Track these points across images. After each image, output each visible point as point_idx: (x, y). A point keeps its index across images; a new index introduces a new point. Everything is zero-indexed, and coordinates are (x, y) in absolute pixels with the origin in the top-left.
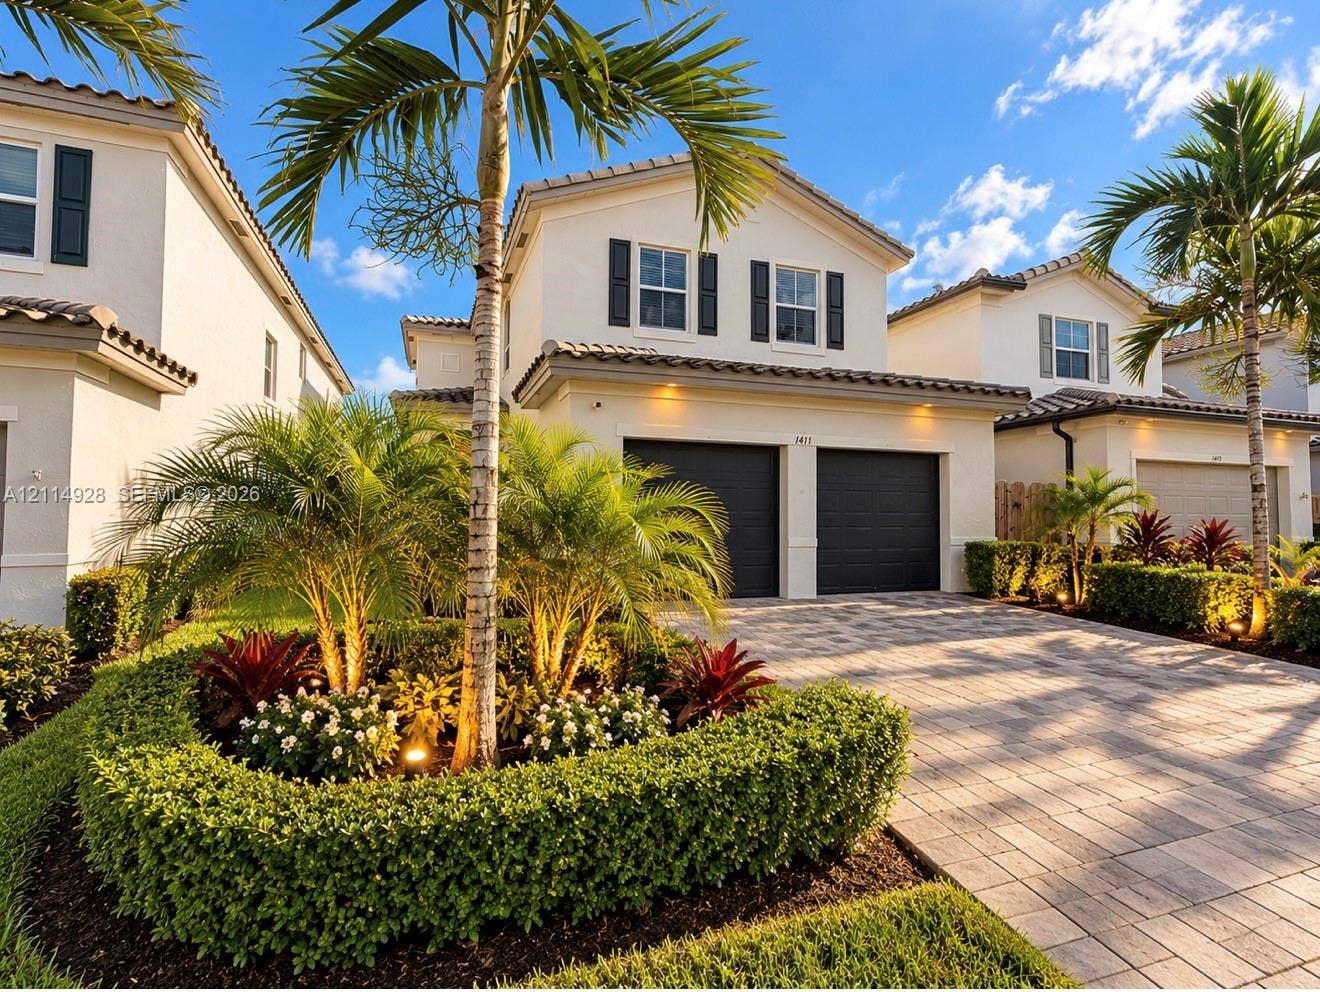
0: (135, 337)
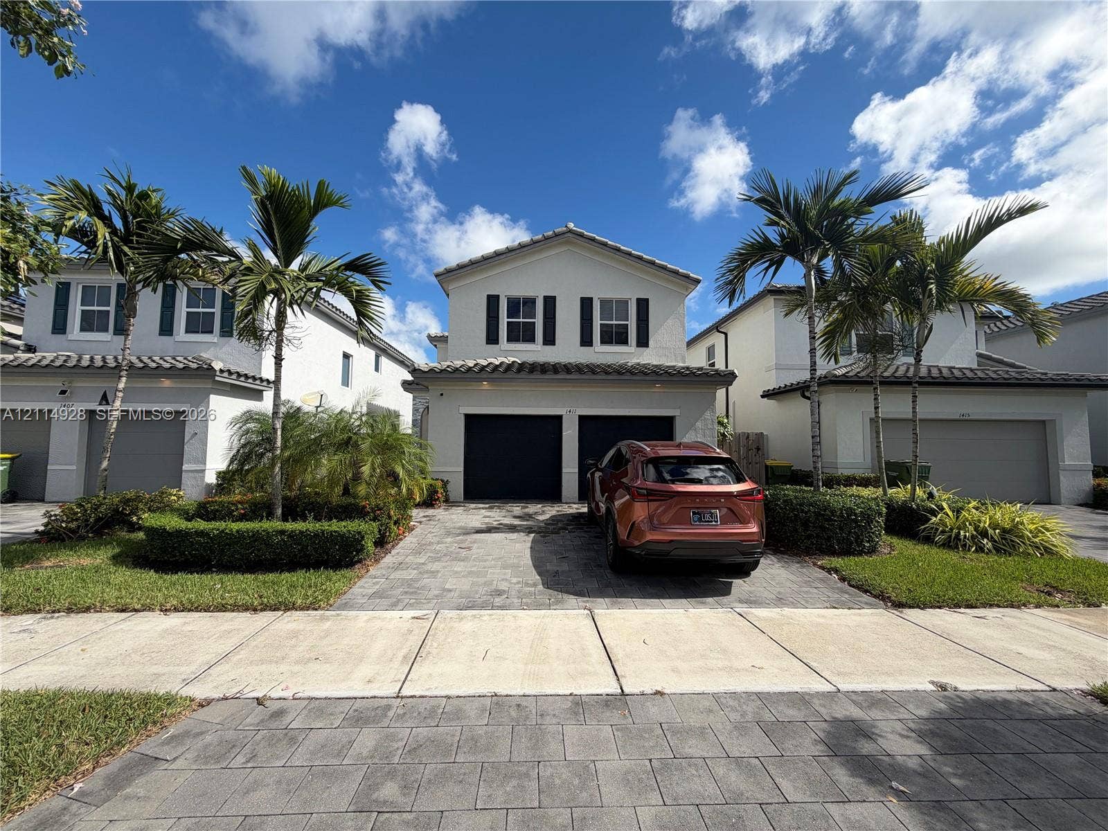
0: (243, 373)
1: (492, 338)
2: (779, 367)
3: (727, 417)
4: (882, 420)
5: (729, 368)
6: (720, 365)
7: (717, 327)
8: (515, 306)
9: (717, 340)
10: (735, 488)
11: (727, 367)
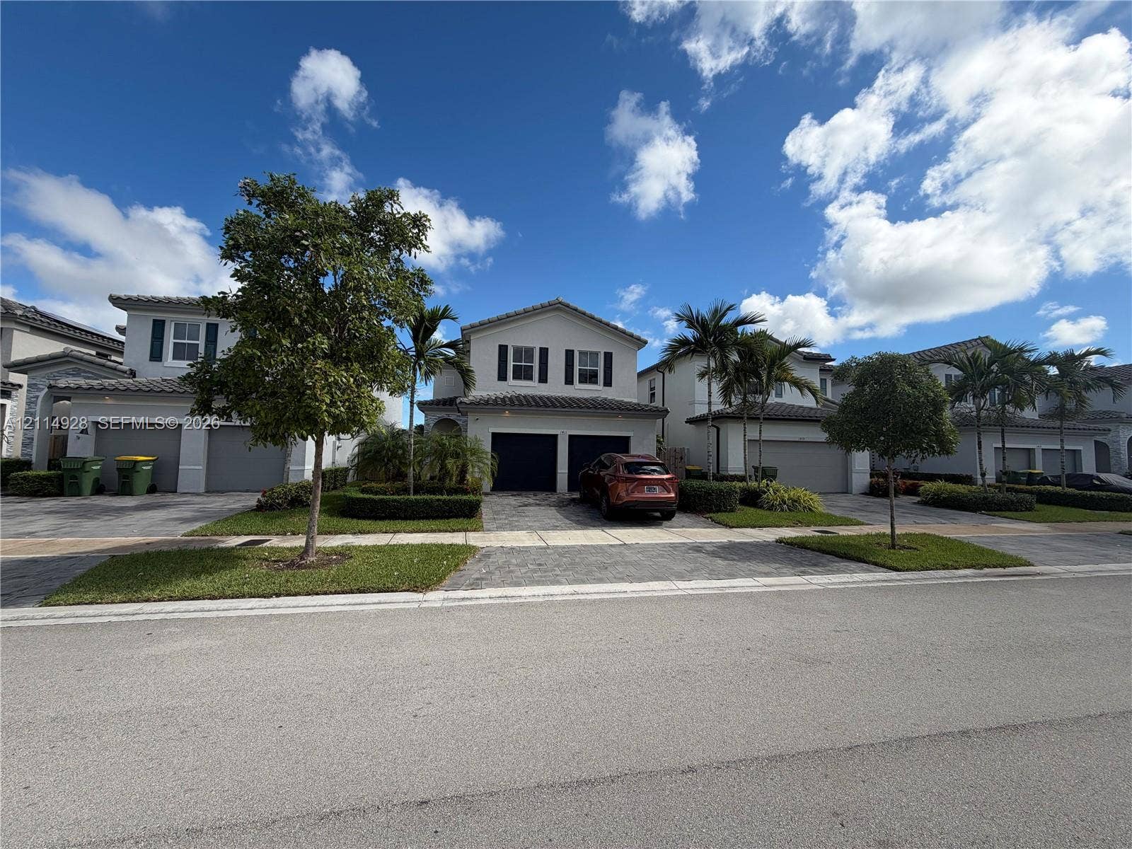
1: (502, 376)
3: (663, 438)
8: (520, 353)
10: (666, 476)
11: (663, 405)
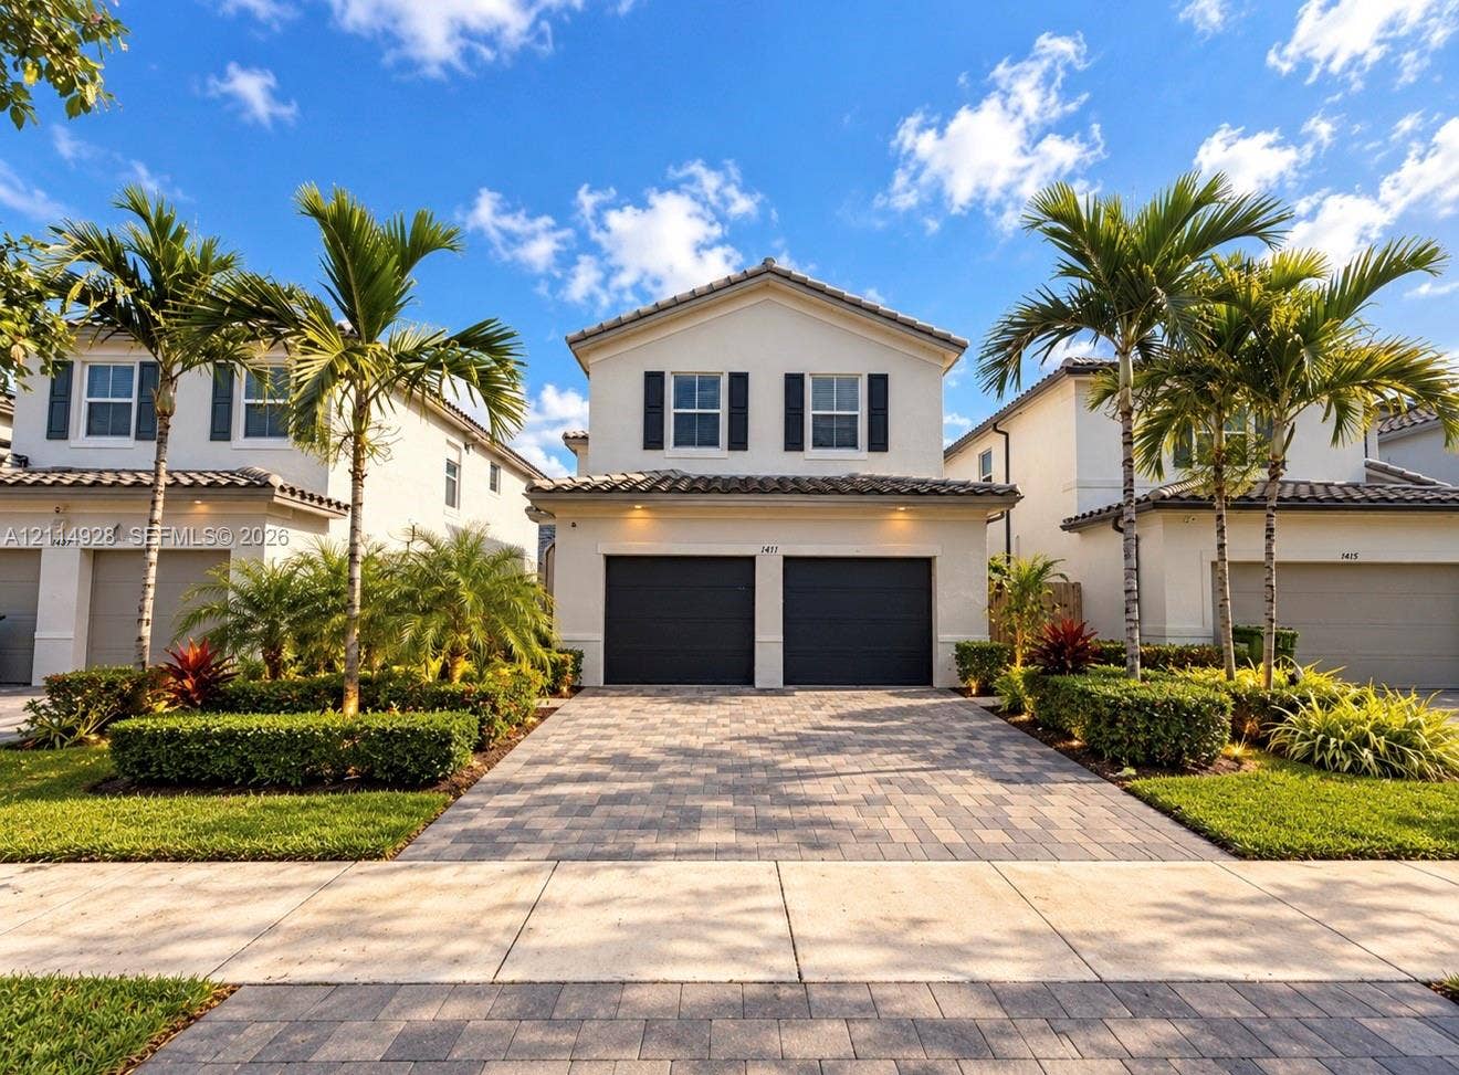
0: (308, 491)
2: (1082, 486)
4: (1229, 563)
5: (1011, 483)
6: (998, 479)
7: (995, 425)
9: (994, 443)
